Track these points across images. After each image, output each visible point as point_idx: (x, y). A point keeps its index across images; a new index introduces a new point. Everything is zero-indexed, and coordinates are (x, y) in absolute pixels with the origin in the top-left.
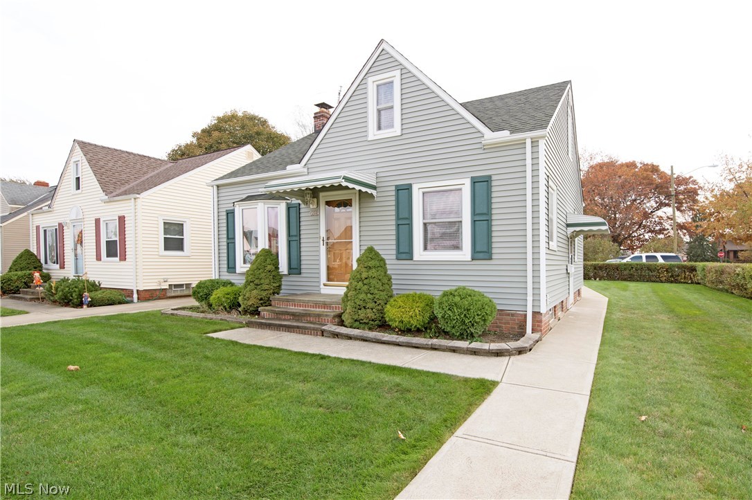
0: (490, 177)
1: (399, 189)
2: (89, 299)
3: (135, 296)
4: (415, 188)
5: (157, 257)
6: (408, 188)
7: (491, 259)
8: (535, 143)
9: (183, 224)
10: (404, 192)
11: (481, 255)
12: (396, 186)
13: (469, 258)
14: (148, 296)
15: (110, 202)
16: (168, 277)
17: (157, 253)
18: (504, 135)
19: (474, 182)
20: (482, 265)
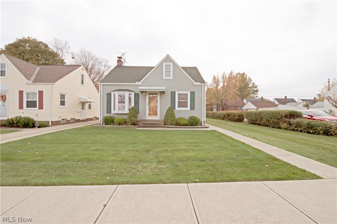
0: (194, 92)
1: (172, 92)
2: (39, 125)
3: (50, 123)
4: (176, 92)
5: (58, 108)
6: (175, 92)
7: (194, 110)
8: (204, 86)
9: (64, 95)
10: (173, 94)
11: (192, 109)
12: (171, 92)
13: (189, 109)
14: (55, 123)
15: (33, 84)
16: (62, 116)
17: (58, 106)
18: (198, 83)
19: (191, 92)
20: (192, 111)
